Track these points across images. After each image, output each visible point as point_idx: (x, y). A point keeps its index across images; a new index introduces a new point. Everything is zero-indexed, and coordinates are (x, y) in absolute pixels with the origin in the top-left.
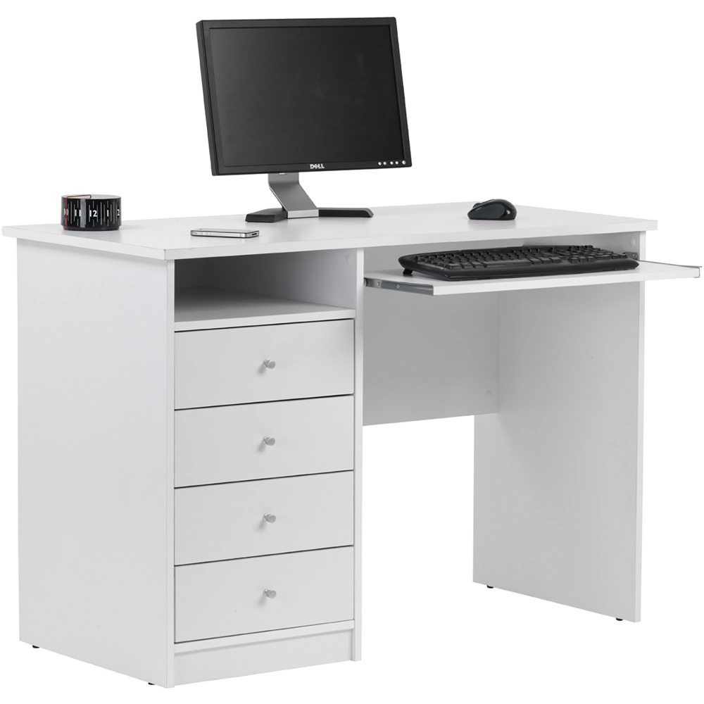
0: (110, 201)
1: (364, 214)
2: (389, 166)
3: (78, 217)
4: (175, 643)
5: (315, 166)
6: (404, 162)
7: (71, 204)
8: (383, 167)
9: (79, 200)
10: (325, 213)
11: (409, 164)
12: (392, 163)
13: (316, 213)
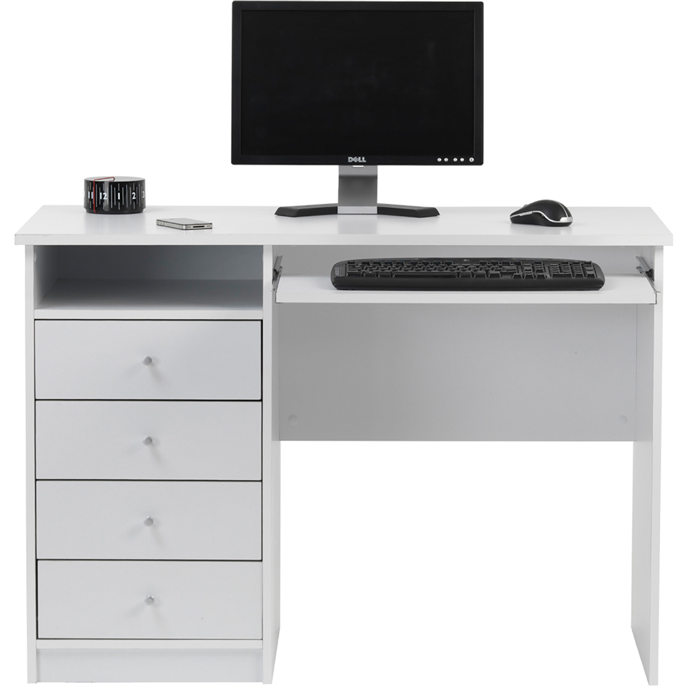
2: (451, 163)
5: (355, 159)
6: (472, 160)
8: (443, 163)
10: (385, 211)
11: (479, 161)
12: (455, 160)
13: (375, 210)
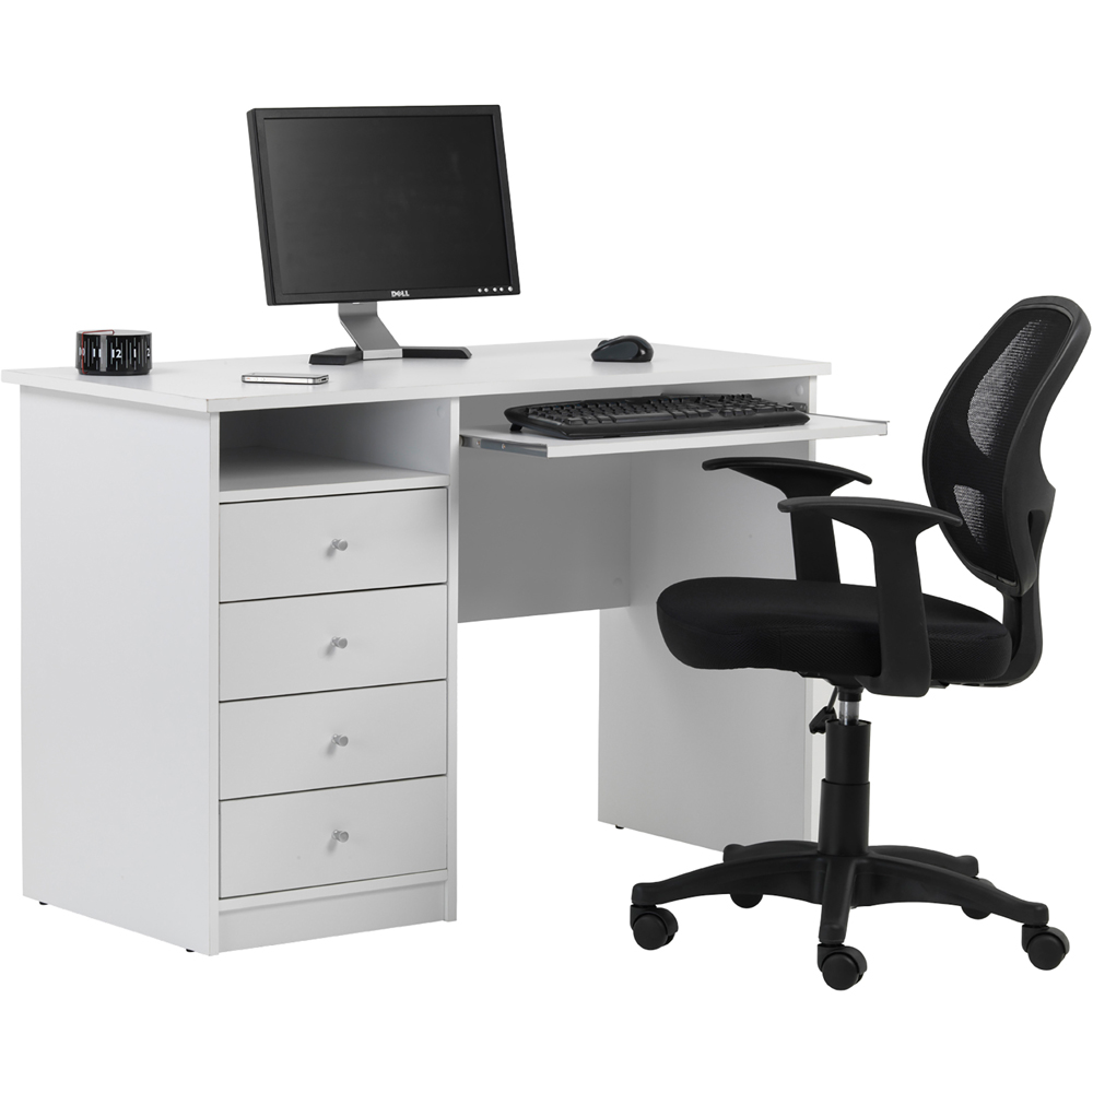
0: (138, 338)
1: (459, 354)
2: (491, 293)
3: (97, 358)
4: (220, 899)
5: (398, 294)
6: (510, 289)
7: (88, 341)
8: (483, 294)
9: (99, 336)
10: (411, 354)
11: (517, 291)
12: (495, 290)
13: (399, 353)
